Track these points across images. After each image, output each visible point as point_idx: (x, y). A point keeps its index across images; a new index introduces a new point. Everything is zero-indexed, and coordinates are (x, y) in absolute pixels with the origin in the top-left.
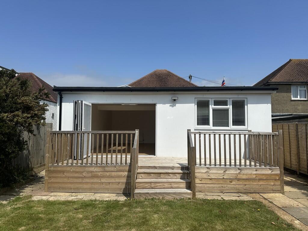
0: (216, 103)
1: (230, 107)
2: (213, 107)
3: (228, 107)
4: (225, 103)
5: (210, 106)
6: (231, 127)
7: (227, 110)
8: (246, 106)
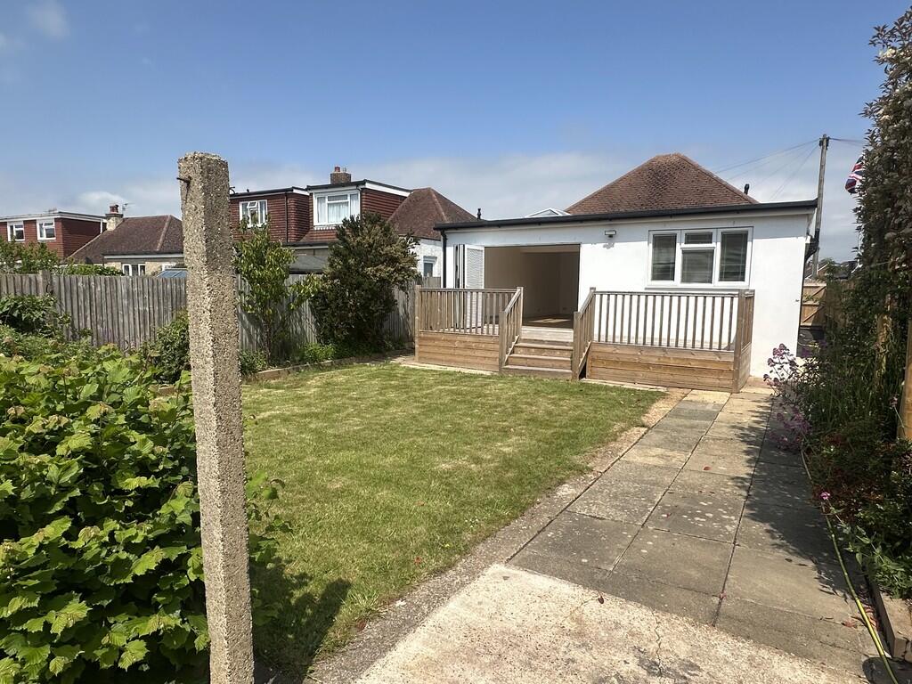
0: (691, 238)
1: (716, 246)
2: (683, 245)
3: (713, 245)
4: (707, 238)
5: (678, 245)
6: (717, 283)
7: (711, 253)
8: (749, 244)
